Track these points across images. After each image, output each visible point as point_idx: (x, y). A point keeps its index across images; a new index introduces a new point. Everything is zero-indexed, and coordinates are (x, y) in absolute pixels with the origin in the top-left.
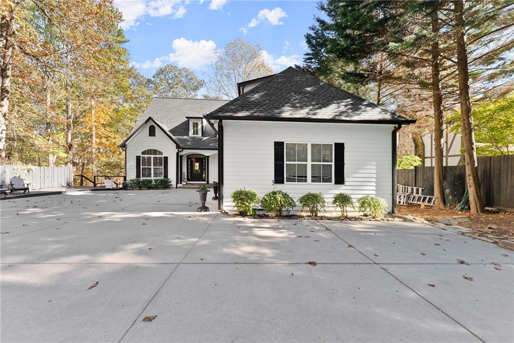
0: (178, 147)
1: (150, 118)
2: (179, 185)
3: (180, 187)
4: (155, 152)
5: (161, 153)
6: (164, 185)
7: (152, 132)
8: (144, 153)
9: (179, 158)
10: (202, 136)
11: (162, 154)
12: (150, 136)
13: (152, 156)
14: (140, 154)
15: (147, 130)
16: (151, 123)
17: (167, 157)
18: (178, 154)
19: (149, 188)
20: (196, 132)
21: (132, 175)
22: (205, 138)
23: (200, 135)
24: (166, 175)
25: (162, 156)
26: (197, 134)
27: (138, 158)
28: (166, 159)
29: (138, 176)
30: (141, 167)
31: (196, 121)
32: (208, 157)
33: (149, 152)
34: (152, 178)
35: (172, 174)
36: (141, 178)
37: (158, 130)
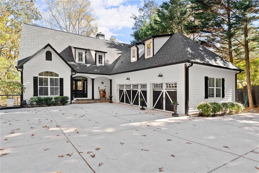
0: (73, 70)
1: (49, 45)
2: (73, 101)
3: (74, 103)
4: (51, 74)
5: (56, 75)
6: (63, 102)
7: (49, 57)
8: (40, 74)
9: (72, 79)
10: (86, 63)
11: (58, 76)
12: (46, 60)
13: (49, 77)
14: (37, 75)
15: (44, 55)
16: (49, 49)
17: (63, 79)
18: (71, 76)
19: (49, 105)
20: (81, 59)
21: (29, 95)
22: (88, 65)
23: (84, 62)
24: (62, 94)
25: (59, 78)
26: (82, 61)
27: (35, 79)
28: (62, 80)
29: (35, 94)
30: (39, 86)
31: (80, 51)
32: (93, 80)
33: (47, 73)
34: (49, 96)
35: (67, 92)
36: (39, 96)
37: (54, 55)
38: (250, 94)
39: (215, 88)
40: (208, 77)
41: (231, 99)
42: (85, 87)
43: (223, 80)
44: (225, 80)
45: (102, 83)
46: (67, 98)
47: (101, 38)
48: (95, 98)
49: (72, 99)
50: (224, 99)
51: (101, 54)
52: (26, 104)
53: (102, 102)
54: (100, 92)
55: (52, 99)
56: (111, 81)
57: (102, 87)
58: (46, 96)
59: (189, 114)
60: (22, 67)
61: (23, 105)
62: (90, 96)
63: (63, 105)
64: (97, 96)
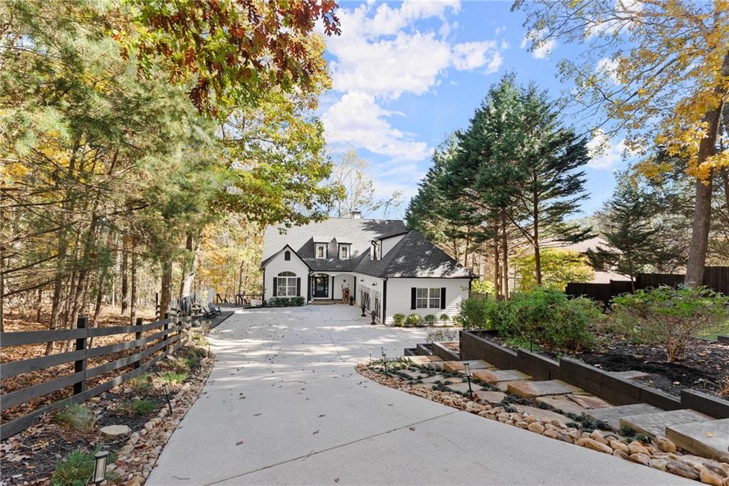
0: (310, 270)
1: (287, 246)
2: (310, 302)
3: (310, 304)
4: (290, 274)
5: (294, 275)
6: (299, 302)
7: (287, 257)
8: (279, 275)
9: (309, 277)
10: (327, 258)
12: (285, 260)
13: (287, 277)
14: (277, 276)
15: (283, 255)
16: (288, 249)
18: (309, 275)
19: (285, 306)
20: (321, 254)
21: (269, 295)
22: (331, 260)
23: (325, 257)
24: (299, 295)
25: (296, 277)
26: (322, 256)
27: (275, 279)
28: (299, 279)
29: (275, 294)
30: (277, 287)
31: (322, 245)
32: (333, 278)
33: (285, 274)
34: (287, 296)
35: (304, 293)
36: (278, 296)
37: (292, 255)
39: (428, 298)
40: (415, 288)
41: (457, 310)
42: (326, 285)
43: (444, 290)
44: (446, 289)
45: (345, 281)
46: (303, 299)
47: (357, 217)
48: (335, 298)
49: (309, 299)
50: (444, 310)
51: (344, 246)
52: (266, 304)
53: (342, 303)
54: (343, 291)
55: (288, 299)
56: (355, 278)
57: (345, 286)
58: (283, 297)
59: (387, 323)
60: (264, 270)
61: (264, 305)
62: (330, 297)
63: (299, 306)
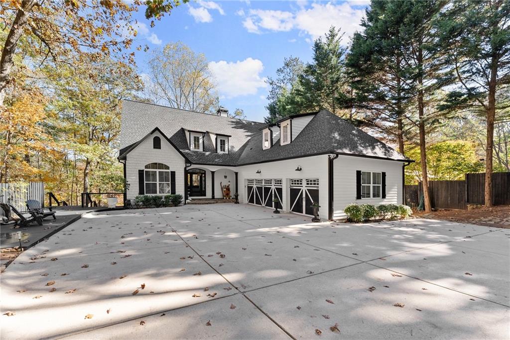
0: (188, 161)
1: (157, 129)
2: (187, 201)
3: (188, 203)
4: (161, 166)
5: (168, 168)
6: (175, 201)
7: (157, 144)
8: (146, 167)
9: (185, 172)
10: (204, 151)
12: (154, 148)
13: (158, 171)
14: (143, 168)
15: (151, 142)
16: (157, 134)
17: (175, 172)
18: (185, 168)
19: (158, 206)
20: (197, 146)
21: (133, 193)
22: (207, 153)
23: (201, 150)
24: (173, 190)
25: (169, 171)
26: (199, 148)
27: (141, 173)
28: (173, 174)
29: (141, 192)
30: (145, 182)
31: (197, 135)
32: (213, 173)
33: (155, 165)
34: (158, 194)
35: (180, 190)
36: (145, 194)
37: (164, 142)
38: (427, 192)
39: (372, 185)
40: (360, 171)
41: (396, 200)
42: (203, 182)
43: (384, 174)
44: (386, 174)
45: (226, 177)
46: (180, 197)
47: (223, 115)
48: (215, 197)
49: (186, 198)
50: (385, 200)
51: (223, 138)
52: (130, 204)
53: (224, 202)
54: (222, 189)
55: (161, 198)
56: (236, 174)
57: (225, 183)
58: (154, 195)
59: (334, 218)
60: (125, 158)
61: (127, 205)
62: (209, 195)
63: (175, 206)
64: (218, 194)
